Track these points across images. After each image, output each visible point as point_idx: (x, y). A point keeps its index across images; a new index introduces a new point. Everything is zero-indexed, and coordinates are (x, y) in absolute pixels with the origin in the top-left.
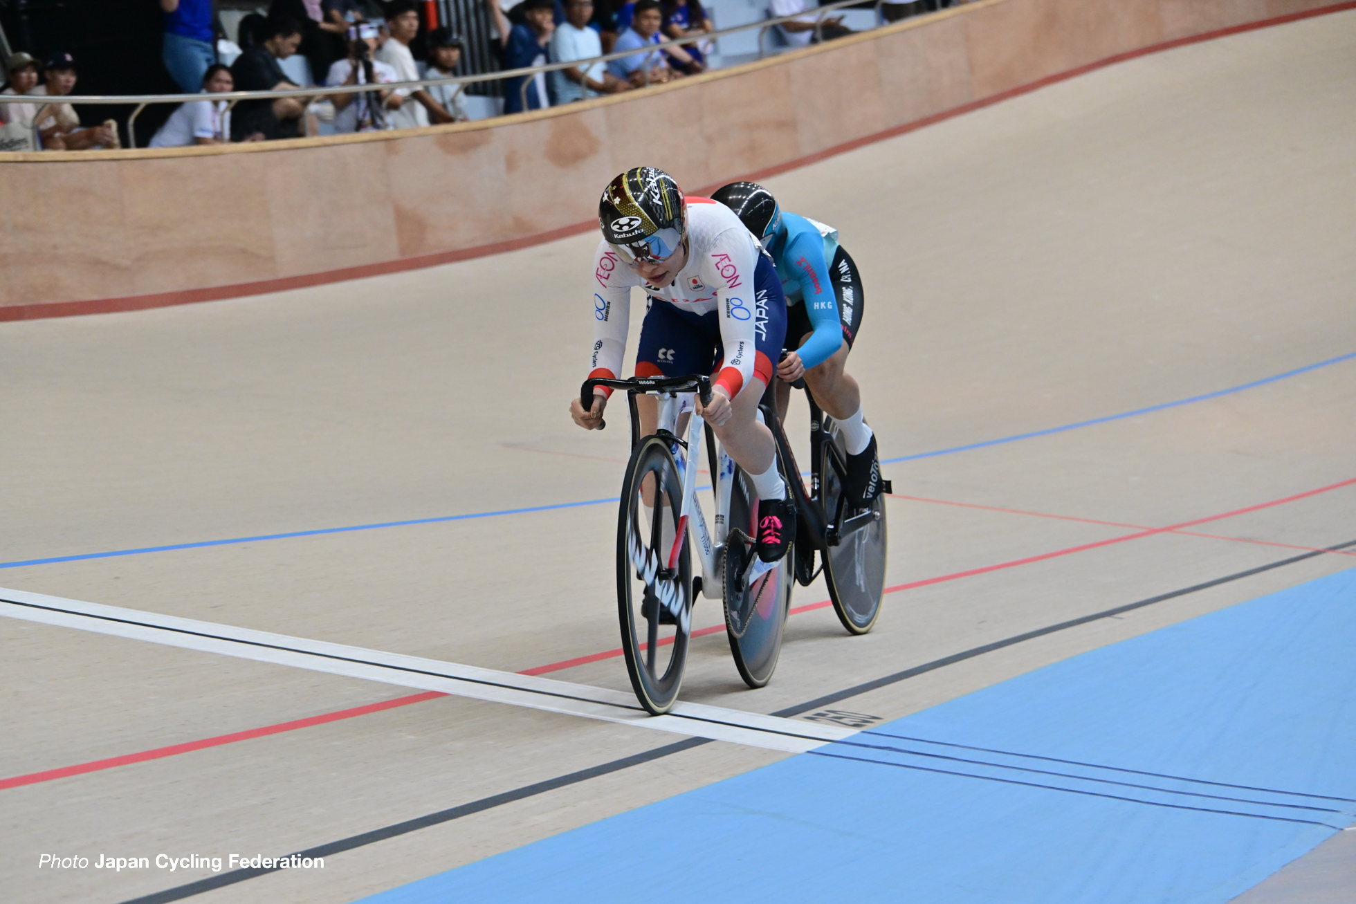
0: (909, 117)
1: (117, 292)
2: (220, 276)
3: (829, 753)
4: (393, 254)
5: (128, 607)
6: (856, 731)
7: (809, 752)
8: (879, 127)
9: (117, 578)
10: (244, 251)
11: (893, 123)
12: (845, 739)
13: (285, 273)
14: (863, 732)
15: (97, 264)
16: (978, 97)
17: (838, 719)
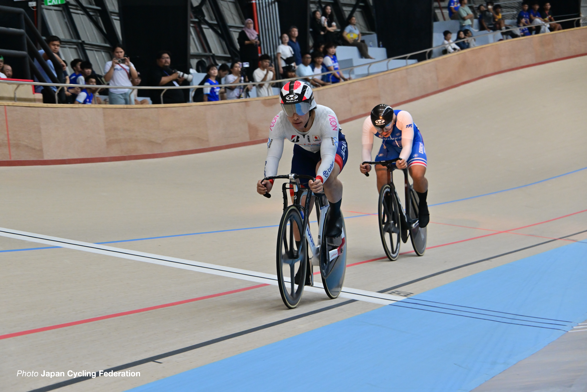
0: (417, 95)
1: (157, 151)
2: (190, 146)
3: (396, 305)
4: (247, 140)
5: (163, 255)
6: (405, 298)
7: (390, 305)
8: (407, 99)
9: (159, 245)
10: (198, 138)
11: (412, 97)
12: (402, 300)
13: (212, 145)
14: (408, 298)
15: (151, 142)
16: (440, 88)
17: (399, 294)
